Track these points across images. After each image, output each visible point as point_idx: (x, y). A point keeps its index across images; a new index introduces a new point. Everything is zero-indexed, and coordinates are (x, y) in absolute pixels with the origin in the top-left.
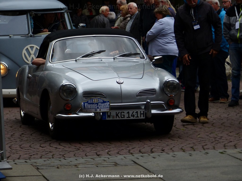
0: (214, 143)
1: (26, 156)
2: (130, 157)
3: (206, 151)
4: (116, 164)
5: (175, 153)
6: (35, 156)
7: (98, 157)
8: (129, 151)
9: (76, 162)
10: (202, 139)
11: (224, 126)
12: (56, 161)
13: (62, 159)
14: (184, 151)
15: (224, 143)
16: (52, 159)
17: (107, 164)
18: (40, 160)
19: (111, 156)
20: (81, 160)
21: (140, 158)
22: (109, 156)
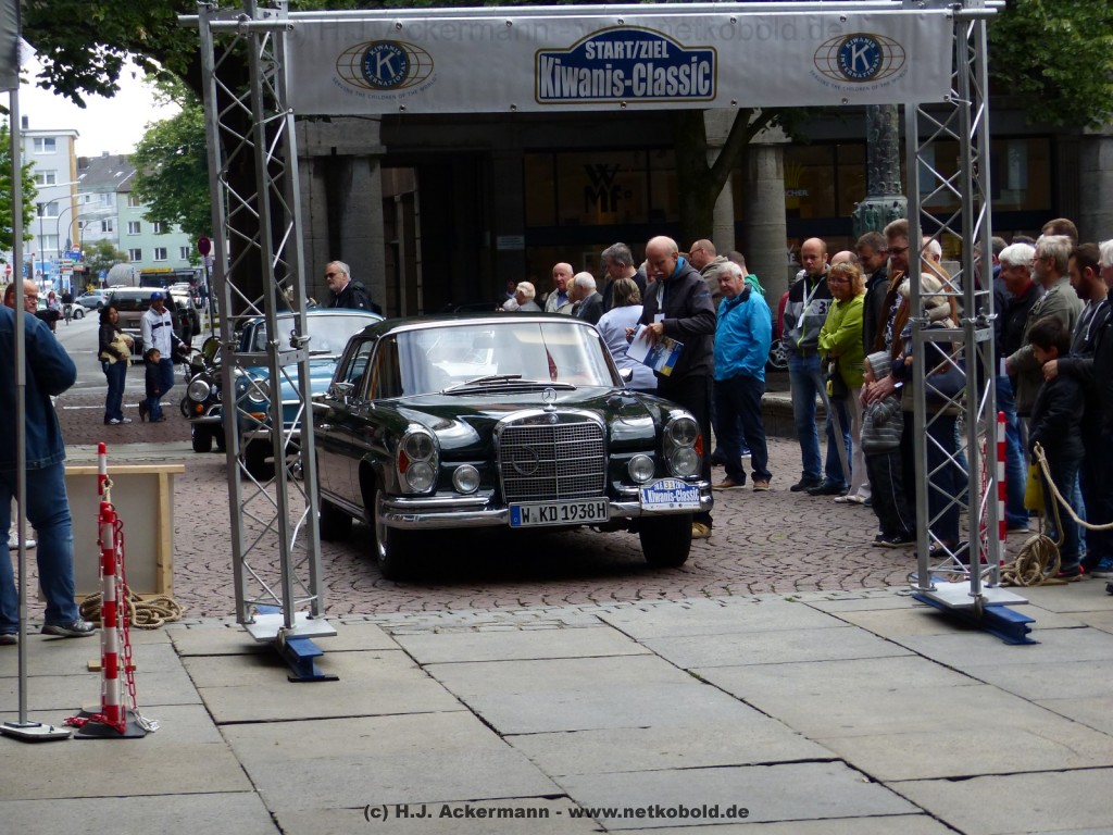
0: (773, 578)
1: (365, 606)
2: (591, 609)
3: (755, 596)
4: (561, 625)
5: (689, 600)
6: (385, 606)
7: (521, 608)
8: (589, 595)
9: (474, 620)
10: (747, 570)
11: (794, 541)
12: (429, 618)
13: (444, 614)
14: (708, 596)
15: (794, 579)
16: (422, 613)
17: (540, 623)
18: (397, 615)
19: (549, 607)
20: (485, 616)
21: (614, 610)
22: (546, 607)
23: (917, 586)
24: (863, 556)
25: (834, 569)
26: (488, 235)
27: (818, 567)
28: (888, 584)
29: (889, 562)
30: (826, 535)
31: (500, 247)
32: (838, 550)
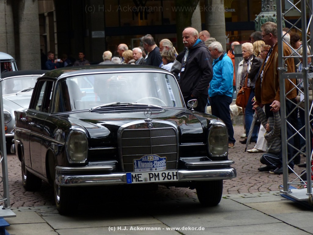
1: (30, 203)
23: (282, 190)
24: (259, 177)
25: (246, 183)
26: (88, 31)
27: (238, 183)
28: (270, 190)
29: (271, 180)
30: (242, 168)
31: (93, 37)
32: (248, 175)
